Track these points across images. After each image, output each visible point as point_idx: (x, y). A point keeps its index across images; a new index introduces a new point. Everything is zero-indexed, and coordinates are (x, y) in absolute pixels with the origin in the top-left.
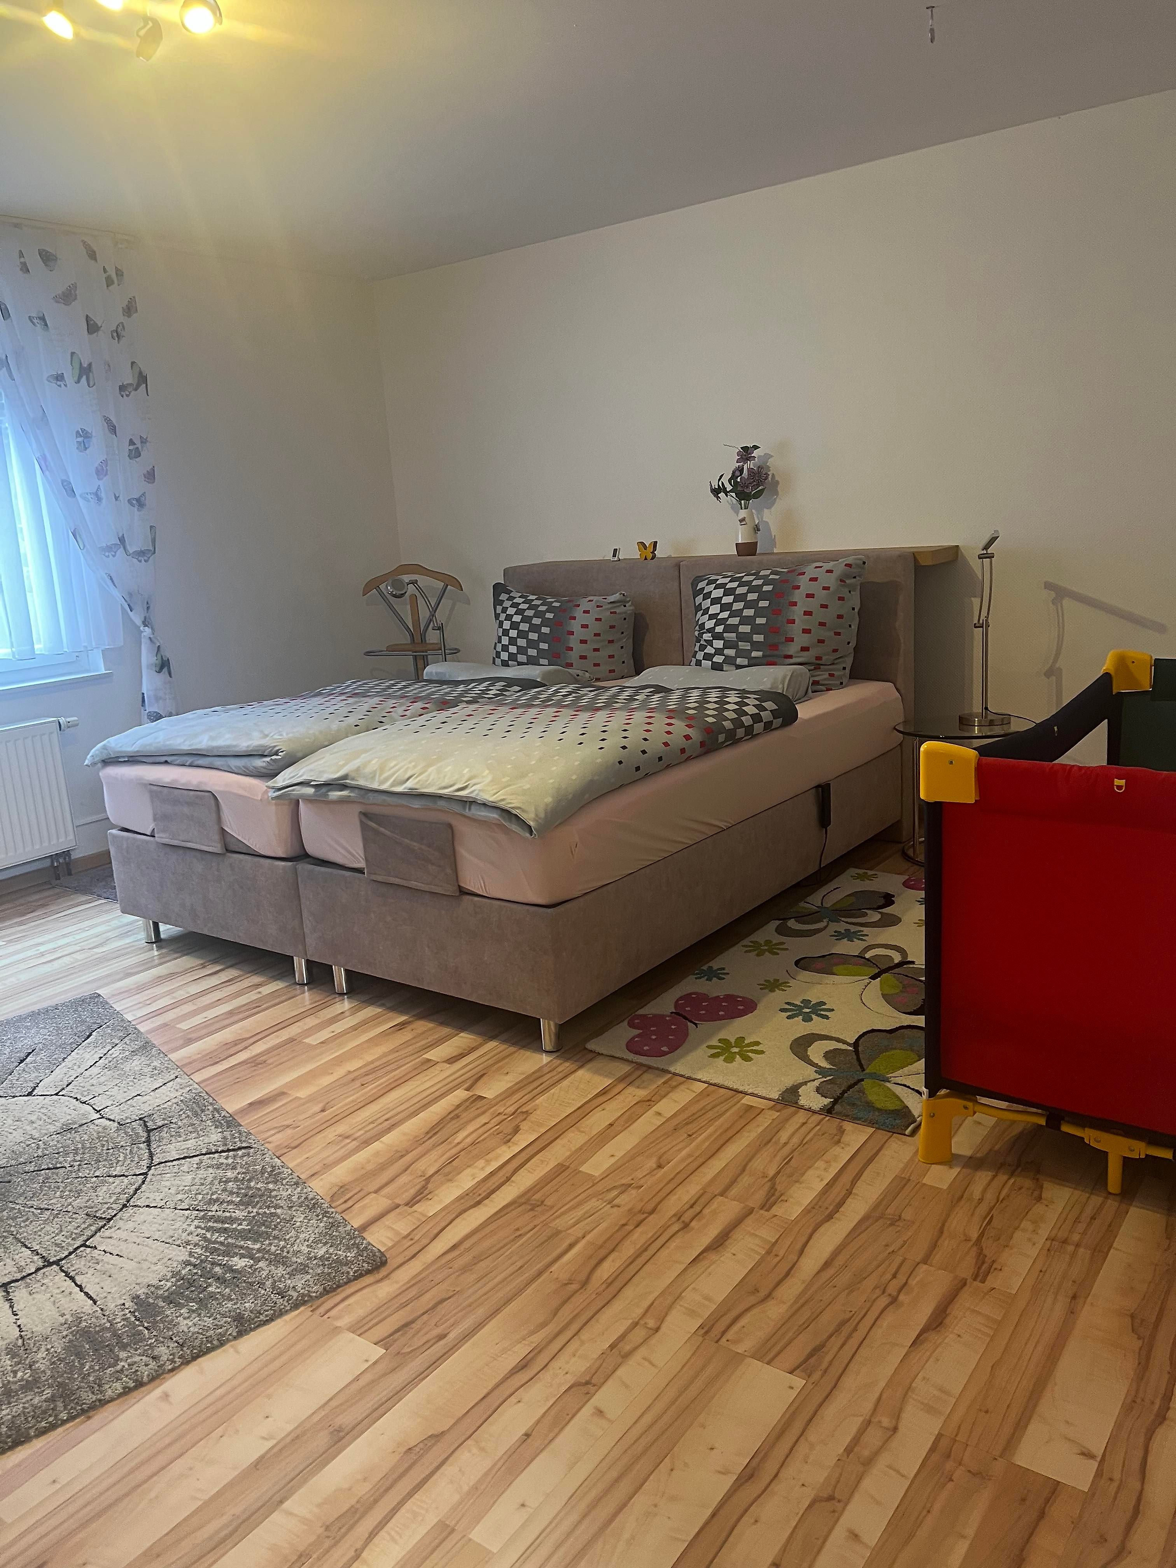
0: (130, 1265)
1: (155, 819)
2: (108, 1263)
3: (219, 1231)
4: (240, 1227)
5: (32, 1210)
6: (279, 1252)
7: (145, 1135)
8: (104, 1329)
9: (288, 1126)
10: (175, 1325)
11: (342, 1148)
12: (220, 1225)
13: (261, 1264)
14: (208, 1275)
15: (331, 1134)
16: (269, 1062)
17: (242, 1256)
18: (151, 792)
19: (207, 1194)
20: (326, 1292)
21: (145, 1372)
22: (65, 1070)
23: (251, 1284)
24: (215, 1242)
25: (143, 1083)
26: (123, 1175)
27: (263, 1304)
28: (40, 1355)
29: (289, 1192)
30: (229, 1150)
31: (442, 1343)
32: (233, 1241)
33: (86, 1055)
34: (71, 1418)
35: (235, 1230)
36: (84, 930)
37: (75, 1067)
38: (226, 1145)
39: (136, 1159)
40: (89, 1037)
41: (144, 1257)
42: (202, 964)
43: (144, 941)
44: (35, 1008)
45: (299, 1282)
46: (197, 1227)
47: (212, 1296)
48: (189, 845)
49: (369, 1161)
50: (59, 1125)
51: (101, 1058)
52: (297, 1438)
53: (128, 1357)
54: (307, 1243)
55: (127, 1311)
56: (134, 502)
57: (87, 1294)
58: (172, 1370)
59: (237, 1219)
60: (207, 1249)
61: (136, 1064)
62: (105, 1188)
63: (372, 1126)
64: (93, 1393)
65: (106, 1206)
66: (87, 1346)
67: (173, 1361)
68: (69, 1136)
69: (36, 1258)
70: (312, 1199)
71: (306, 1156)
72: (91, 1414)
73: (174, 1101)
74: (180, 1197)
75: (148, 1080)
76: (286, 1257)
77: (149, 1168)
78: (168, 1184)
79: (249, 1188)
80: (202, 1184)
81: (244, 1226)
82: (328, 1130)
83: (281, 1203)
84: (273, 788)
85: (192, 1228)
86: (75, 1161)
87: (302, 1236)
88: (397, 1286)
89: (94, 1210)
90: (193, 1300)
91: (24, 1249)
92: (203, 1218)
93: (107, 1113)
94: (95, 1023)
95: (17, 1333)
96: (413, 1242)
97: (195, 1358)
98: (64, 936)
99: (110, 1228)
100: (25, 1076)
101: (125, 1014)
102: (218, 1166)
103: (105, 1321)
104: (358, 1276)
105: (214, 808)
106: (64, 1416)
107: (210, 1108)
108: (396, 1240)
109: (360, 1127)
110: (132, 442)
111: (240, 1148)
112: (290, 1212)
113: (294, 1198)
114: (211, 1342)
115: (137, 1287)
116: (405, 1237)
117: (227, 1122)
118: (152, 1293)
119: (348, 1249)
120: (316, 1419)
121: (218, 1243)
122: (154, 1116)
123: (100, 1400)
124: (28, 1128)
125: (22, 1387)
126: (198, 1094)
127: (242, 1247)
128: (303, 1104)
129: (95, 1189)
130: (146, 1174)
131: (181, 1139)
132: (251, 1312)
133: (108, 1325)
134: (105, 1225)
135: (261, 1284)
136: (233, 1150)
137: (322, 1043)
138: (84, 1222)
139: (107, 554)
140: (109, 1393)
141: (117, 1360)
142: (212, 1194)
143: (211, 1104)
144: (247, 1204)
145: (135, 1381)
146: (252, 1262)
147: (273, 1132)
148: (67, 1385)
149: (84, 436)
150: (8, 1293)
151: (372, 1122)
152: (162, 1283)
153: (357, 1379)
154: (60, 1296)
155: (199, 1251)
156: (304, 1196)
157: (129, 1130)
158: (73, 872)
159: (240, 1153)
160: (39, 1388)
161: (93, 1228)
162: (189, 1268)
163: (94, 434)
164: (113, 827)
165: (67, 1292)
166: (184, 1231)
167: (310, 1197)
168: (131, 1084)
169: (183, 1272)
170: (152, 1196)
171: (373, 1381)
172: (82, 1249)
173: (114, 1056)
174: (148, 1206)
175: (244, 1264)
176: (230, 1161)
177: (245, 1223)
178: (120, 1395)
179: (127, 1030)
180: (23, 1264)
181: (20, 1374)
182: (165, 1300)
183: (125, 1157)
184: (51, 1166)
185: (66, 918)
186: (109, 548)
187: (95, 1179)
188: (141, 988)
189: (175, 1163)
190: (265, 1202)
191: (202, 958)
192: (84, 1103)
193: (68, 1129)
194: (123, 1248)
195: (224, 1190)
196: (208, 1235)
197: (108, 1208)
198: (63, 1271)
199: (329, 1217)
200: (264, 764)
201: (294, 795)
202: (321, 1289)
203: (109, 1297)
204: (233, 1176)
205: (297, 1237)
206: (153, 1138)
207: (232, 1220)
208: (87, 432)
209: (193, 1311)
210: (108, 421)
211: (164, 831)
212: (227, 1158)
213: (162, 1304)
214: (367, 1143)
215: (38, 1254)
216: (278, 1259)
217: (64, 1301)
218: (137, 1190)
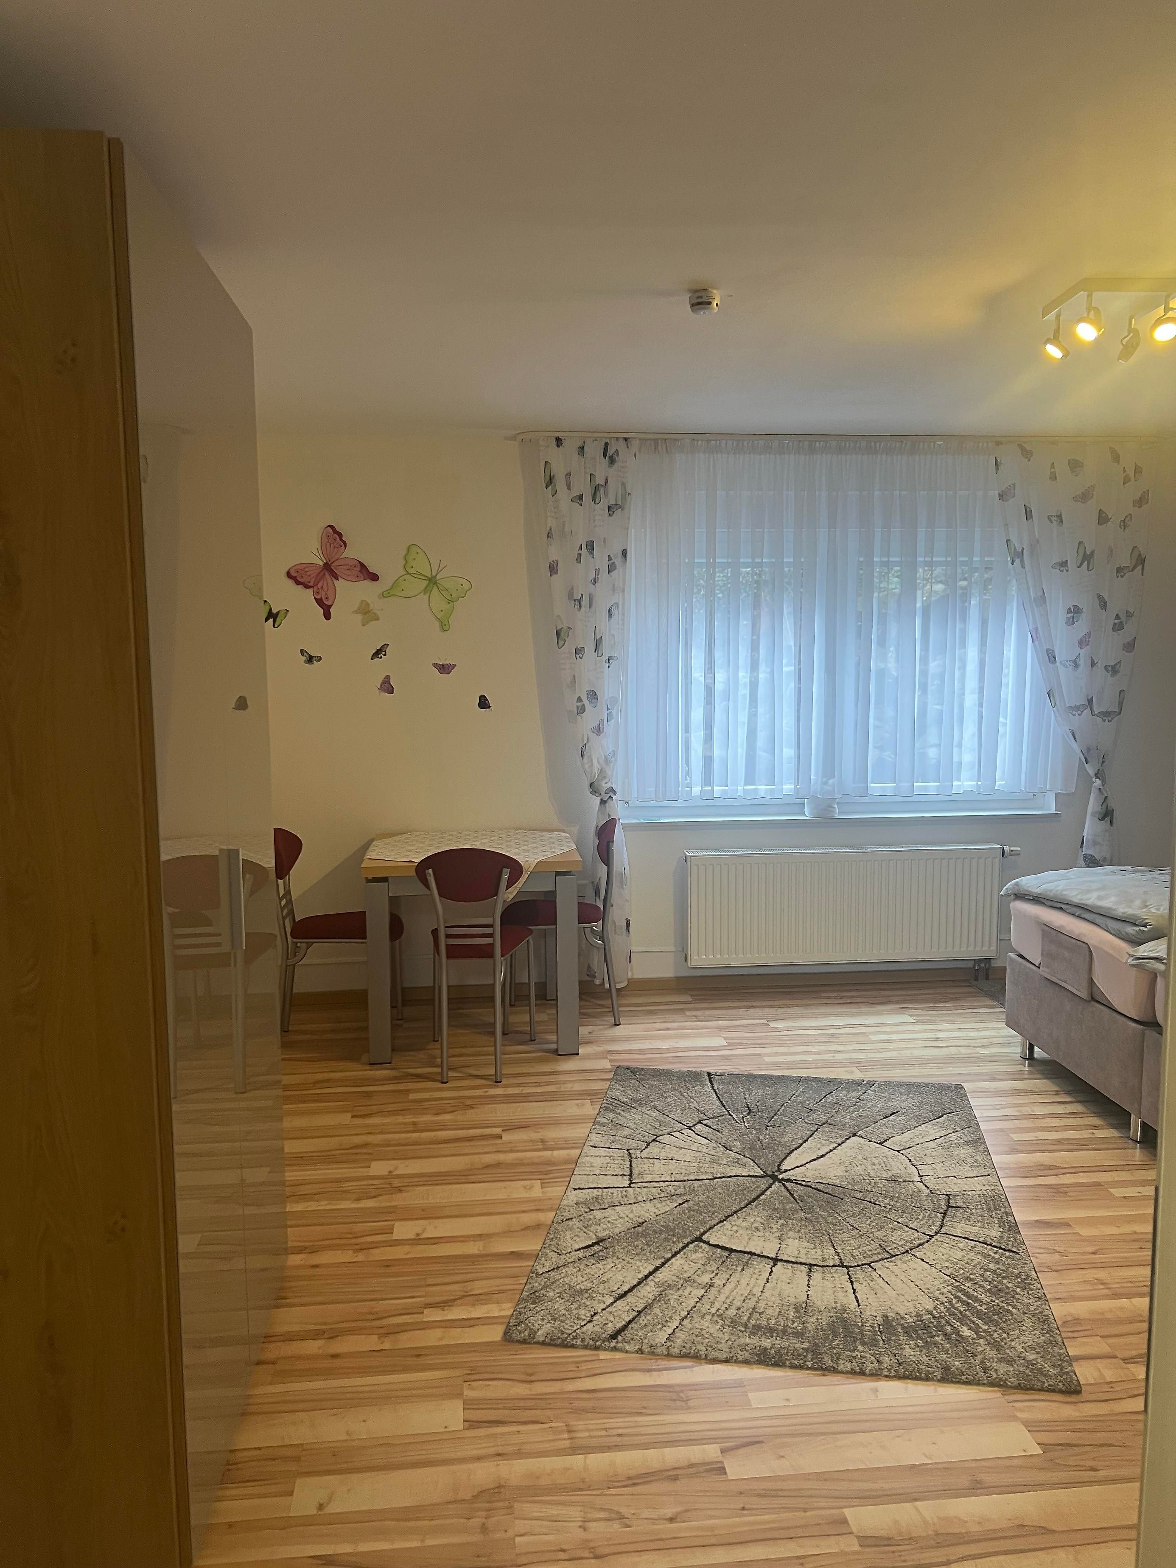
0: (893, 1294)
1: (1042, 955)
2: (878, 1284)
3: (963, 1302)
4: (979, 1308)
5: (848, 1225)
6: (998, 1340)
7: (945, 1208)
8: (856, 1325)
9: (1058, 1252)
10: (901, 1348)
11: (1095, 1289)
12: (965, 1299)
13: (981, 1341)
14: (940, 1328)
15: (1091, 1274)
16: (1069, 1194)
17: (970, 1328)
18: (1043, 930)
19: (968, 1272)
20: (1019, 1387)
21: (869, 1368)
22: (912, 1136)
23: (967, 1351)
24: (956, 1309)
25: (962, 1169)
26: (916, 1230)
27: (968, 1369)
28: (812, 1320)
29: (1030, 1301)
30: (1000, 1248)
31: (1093, 1473)
32: (970, 1315)
33: (931, 1130)
34: (812, 1368)
35: (975, 1307)
36: (977, 1030)
37: (920, 1137)
38: (1000, 1243)
39: (930, 1222)
40: (940, 1117)
41: (903, 1293)
42: (1057, 1091)
43: (1019, 1055)
44: (913, 1080)
45: (1003, 1368)
46: (949, 1291)
47: (935, 1344)
48: (1063, 984)
49: (1111, 1310)
50: (890, 1174)
51: (941, 1137)
52: (948, 1468)
53: (863, 1352)
54: (1023, 1345)
55: (876, 1322)
56: (1110, 669)
57: (856, 1297)
58: (887, 1377)
59: (980, 1301)
60: (948, 1310)
61: (964, 1152)
62: (899, 1233)
63: (1129, 1285)
64: (832, 1361)
65: (895, 1246)
66: (841, 1330)
67: (889, 1370)
68: (893, 1185)
69: (836, 1257)
70: (1045, 1316)
71: (1060, 1282)
72: (826, 1373)
73: (978, 1192)
74: (947, 1264)
75: (967, 1168)
76: (1003, 1347)
77: (936, 1233)
78: (944, 1251)
79: (1001, 1283)
80: (968, 1263)
81: (983, 1308)
82: (1088, 1271)
83: (1019, 1306)
84: (1132, 956)
85: (945, 1290)
86: (889, 1204)
87: (1023, 1338)
88: (1077, 1414)
89: (886, 1244)
90: (921, 1339)
91: (831, 1248)
92: (956, 1287)
93: (927, 1180)
94: (949, 1108)
95: (805, 1299)
96: (1112, 1390)
97: (905, 1377)
98: (960, 1030)
99: (891, 1262)
100: (883, 1129)
101: (975, 1109)
102: (986, 1256)
103: (859, 1321)
104: (1052, 1390)
105: (1087, 957)
106: (809, 1364)
107: (1002, 1209)
108: (1099, 1381)
109: (1119, 1281)
110: (1117, 617)
111: (1009, 1251)
112: (1022, 1316)
113: (1032, 1308)
114: (920, 1373)
115: (889, 1310)
116: (1108, 1383)
117: (1010, 1226)
118: (897, 1319)
119: (1054, 1366)
120: (968, 1465)
121: (958, 1310)
122: (959, 1197)
123: (834, 1368)
124: (870, 1167)
125: (793, 1333)
126: (998, 1196)
127: (973, 1322)
128: (1080, 1241)
129: (893, 1230)
130: (932, 1236)
131: (970, 1223)
132: (957, 1369)
133: (860, 1324)
134: (888, 1258)
135: (974, 1355)
136: (1004, 1249)
137: (1125, 1198)
138: (876, 1250)
139: (1074, 713)
140: (841, 1367)
141: (855, 1349)
142: (971, 1274)
143: (1005, 1207)
144: (993, 1294)
145: (861, 1369)
146: (975, 1336)
147: (1043, 1251)
148: (819, 1347)
149: (1075, 612)
150: (811, 1271)
151: (1131, 1282)
152: (906, 1316)
153: (1010, 1458)
154: (839, 1289)
155: (942, 1308)
156: (1040, 1310)
157: (935, 1200)
158: (990, 977)
159: (1008, 1254)
160: (802, 1339)
161: (880, 1256)
162: (929, 1316)
163: (1084, 610)
164: (1014, 951)
165: (845, 1290)
166: (939, 1289)
167: (1045, 1313)
168: (953, 1166)
169: (924, 1317)
170: (928, 1254)
171: (1021, 1467)
172: (866, 1266)
173: (951, 1139)
174: (922, 1260)
175: (969, 1334)
176: (997, 1256)
177: (985, 1306)
178: (847, 1372)
179: (971, 1123)
180: (827, 1257)
181: (796, 1324)
182: (903, 1328)
183: (923, 1218)
184: (872, 1201)
185: (968, 1015)
186: (1077, 708)
187: (896, 1223)
188: (998, 1093)
189: (956, 1238)
190: (1008, 1300)
191: (1059, 1086)
192: (914, 1166)
193: (894, 1180)
194: (892, 1280)
195: (982, 1275)
196: (954, 1301)
197: (895, 1248)
198: (848, 1274)
199: (1051, 1336)
200: (1134, 933)
201: (1148, 967)
202: (1016, 1383)
203: (869, 1306)
204: (994, 1268)
205: (1018, 1337)
206: (949, 1213)
207: (976, 1300)
208: (1079, 608)
209: (918, 1346)
210: (1100, 597)
211: (1048, 967)
212: (996, 1253)
213: (899, 1330)
214: (1117, 1296)
215: (838, 1256)
216: (995, 1344)
217: (840, 1295)
218: (920, 1244)
